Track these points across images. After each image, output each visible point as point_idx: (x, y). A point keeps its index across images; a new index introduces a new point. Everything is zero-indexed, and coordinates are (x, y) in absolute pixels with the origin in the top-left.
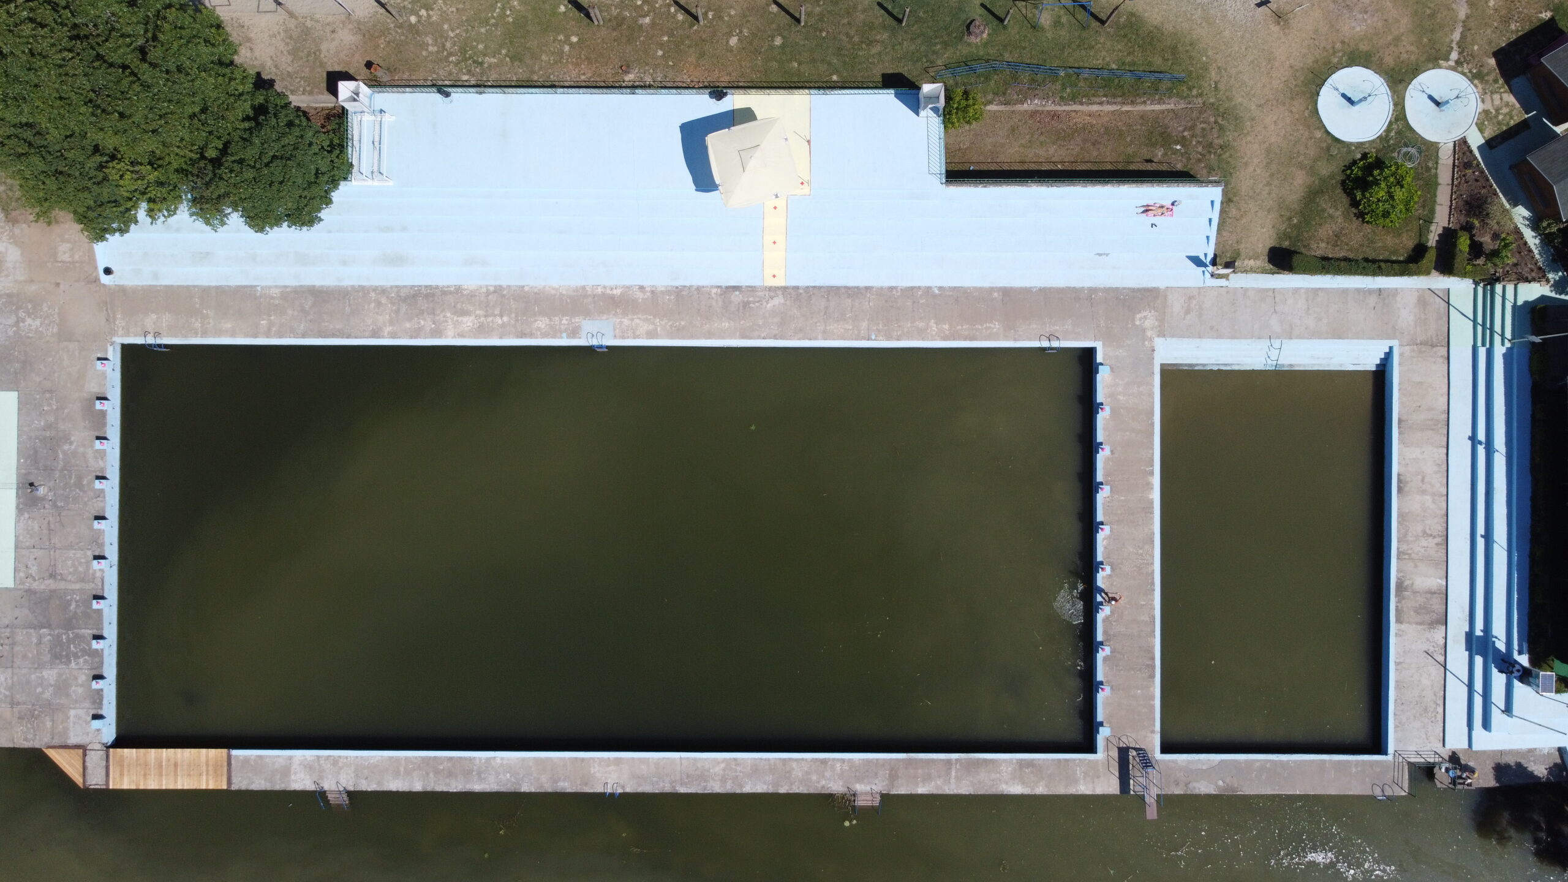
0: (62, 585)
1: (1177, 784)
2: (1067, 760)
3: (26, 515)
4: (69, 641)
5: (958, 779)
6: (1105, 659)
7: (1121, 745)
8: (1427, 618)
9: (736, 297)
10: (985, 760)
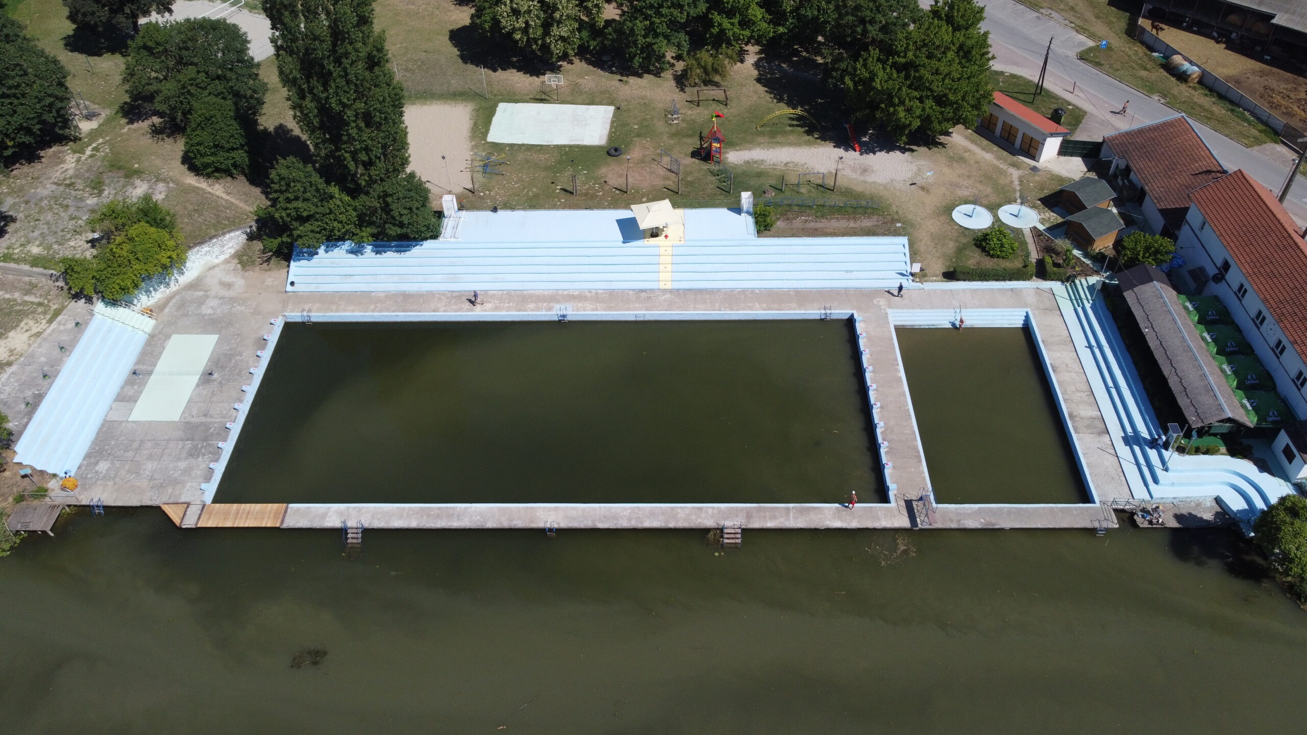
0: (209, 420)
1: (952, 521)
2: (870, 507)
3: (201, 387)
4: (202, 447)
5: (795, 518)
6: (886, 453)
7: (906, 499)
8: (1095, 431)
9: (643, 295)
10: (814, 508)
